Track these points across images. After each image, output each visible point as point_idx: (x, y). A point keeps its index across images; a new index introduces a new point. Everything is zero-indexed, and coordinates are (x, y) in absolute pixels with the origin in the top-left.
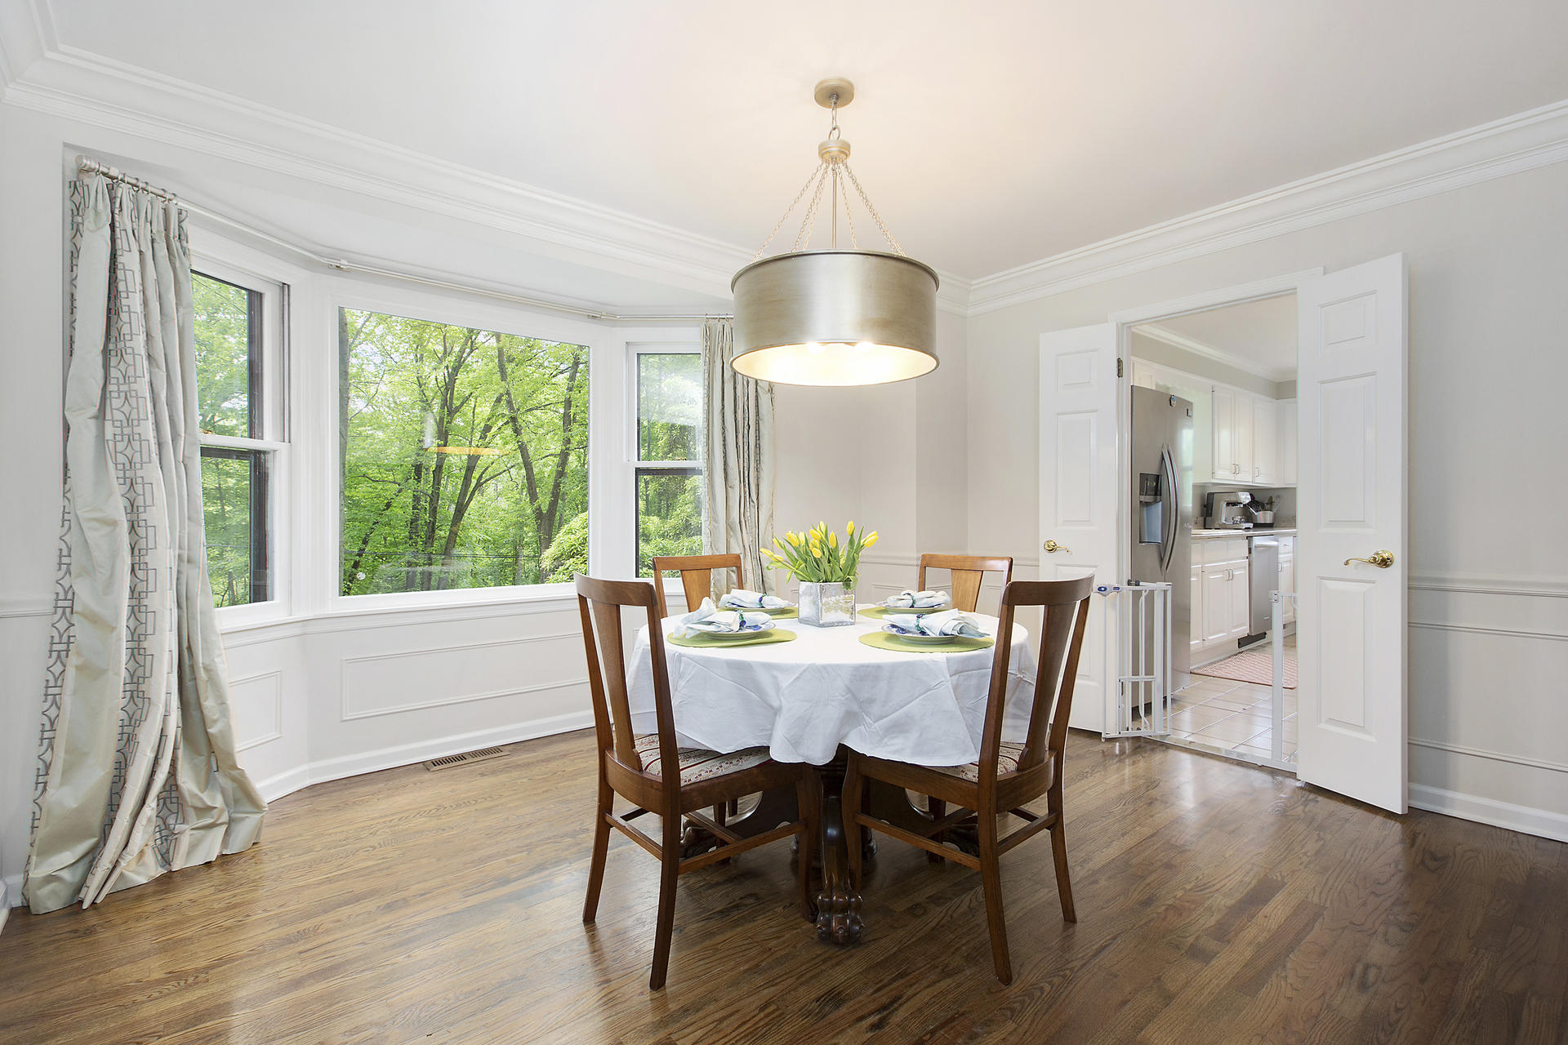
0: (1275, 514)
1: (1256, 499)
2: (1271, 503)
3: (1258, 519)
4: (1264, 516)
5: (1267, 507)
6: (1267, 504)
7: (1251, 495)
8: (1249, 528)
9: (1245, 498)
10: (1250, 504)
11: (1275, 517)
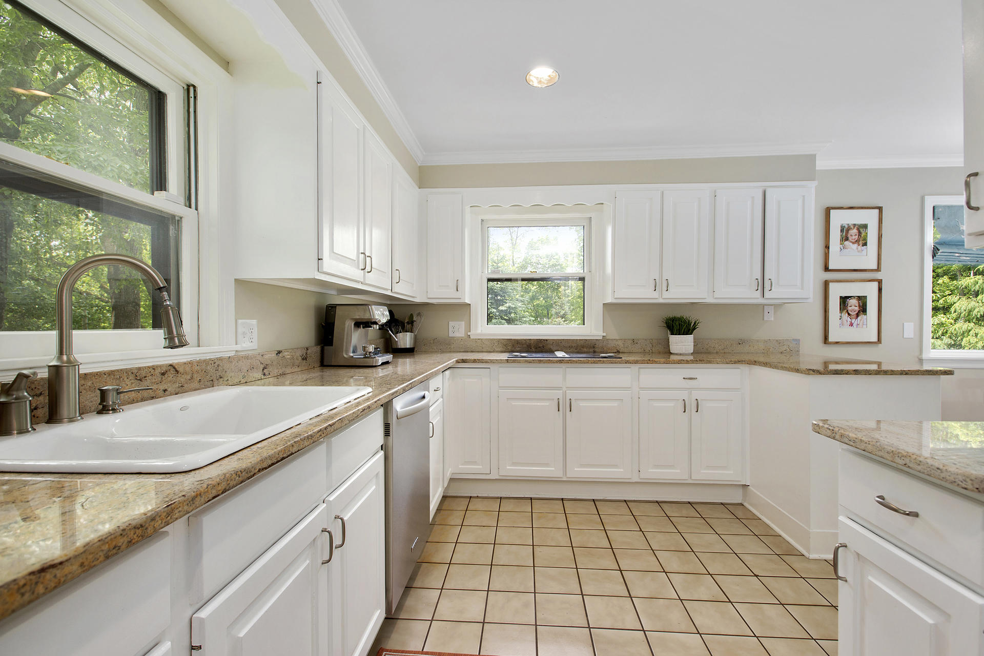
0: (415, 337)
1: (396, 317)
2: (411, 322)
3: (399, 344)
4: (404, 340)
5: (408, 327)
6: (408, 323)
7: (391, 312)
8: (387, 363)
9: (381, 315)
10: (389, 323)
11: (416, 339)
